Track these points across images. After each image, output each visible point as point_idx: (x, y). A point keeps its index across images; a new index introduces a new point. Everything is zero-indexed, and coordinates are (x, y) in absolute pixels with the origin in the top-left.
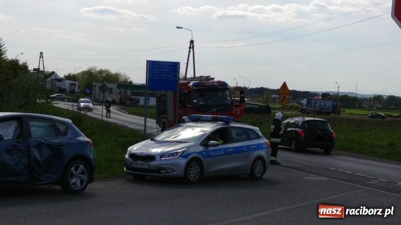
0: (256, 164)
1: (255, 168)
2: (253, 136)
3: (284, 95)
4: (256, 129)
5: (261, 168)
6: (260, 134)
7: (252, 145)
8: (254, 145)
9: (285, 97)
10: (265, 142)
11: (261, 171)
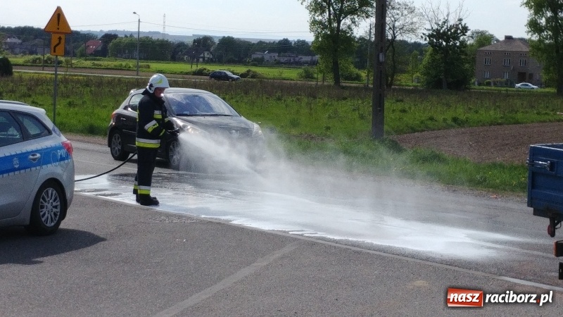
0: (44, 199)
1: (42, 207)
2: (33, 130)
3: (58, 36)
4: (39, 111)
5: (56, 207)
6: (49, 124)
7: (33, 153)
8: (37, 151)
9: (60, 38)
10: (63, 143)
11: (55, 214)
